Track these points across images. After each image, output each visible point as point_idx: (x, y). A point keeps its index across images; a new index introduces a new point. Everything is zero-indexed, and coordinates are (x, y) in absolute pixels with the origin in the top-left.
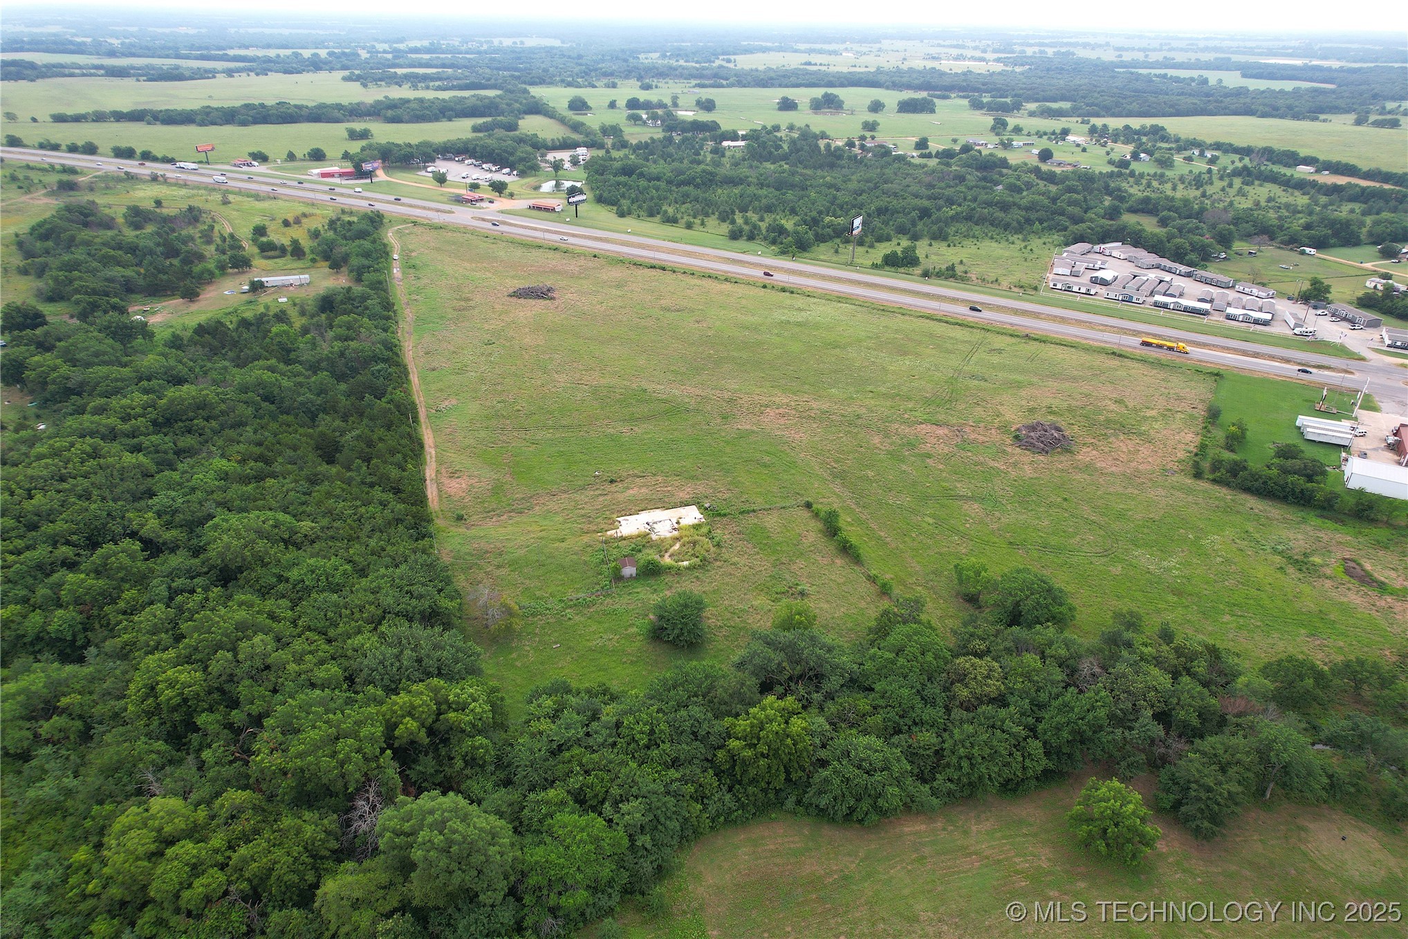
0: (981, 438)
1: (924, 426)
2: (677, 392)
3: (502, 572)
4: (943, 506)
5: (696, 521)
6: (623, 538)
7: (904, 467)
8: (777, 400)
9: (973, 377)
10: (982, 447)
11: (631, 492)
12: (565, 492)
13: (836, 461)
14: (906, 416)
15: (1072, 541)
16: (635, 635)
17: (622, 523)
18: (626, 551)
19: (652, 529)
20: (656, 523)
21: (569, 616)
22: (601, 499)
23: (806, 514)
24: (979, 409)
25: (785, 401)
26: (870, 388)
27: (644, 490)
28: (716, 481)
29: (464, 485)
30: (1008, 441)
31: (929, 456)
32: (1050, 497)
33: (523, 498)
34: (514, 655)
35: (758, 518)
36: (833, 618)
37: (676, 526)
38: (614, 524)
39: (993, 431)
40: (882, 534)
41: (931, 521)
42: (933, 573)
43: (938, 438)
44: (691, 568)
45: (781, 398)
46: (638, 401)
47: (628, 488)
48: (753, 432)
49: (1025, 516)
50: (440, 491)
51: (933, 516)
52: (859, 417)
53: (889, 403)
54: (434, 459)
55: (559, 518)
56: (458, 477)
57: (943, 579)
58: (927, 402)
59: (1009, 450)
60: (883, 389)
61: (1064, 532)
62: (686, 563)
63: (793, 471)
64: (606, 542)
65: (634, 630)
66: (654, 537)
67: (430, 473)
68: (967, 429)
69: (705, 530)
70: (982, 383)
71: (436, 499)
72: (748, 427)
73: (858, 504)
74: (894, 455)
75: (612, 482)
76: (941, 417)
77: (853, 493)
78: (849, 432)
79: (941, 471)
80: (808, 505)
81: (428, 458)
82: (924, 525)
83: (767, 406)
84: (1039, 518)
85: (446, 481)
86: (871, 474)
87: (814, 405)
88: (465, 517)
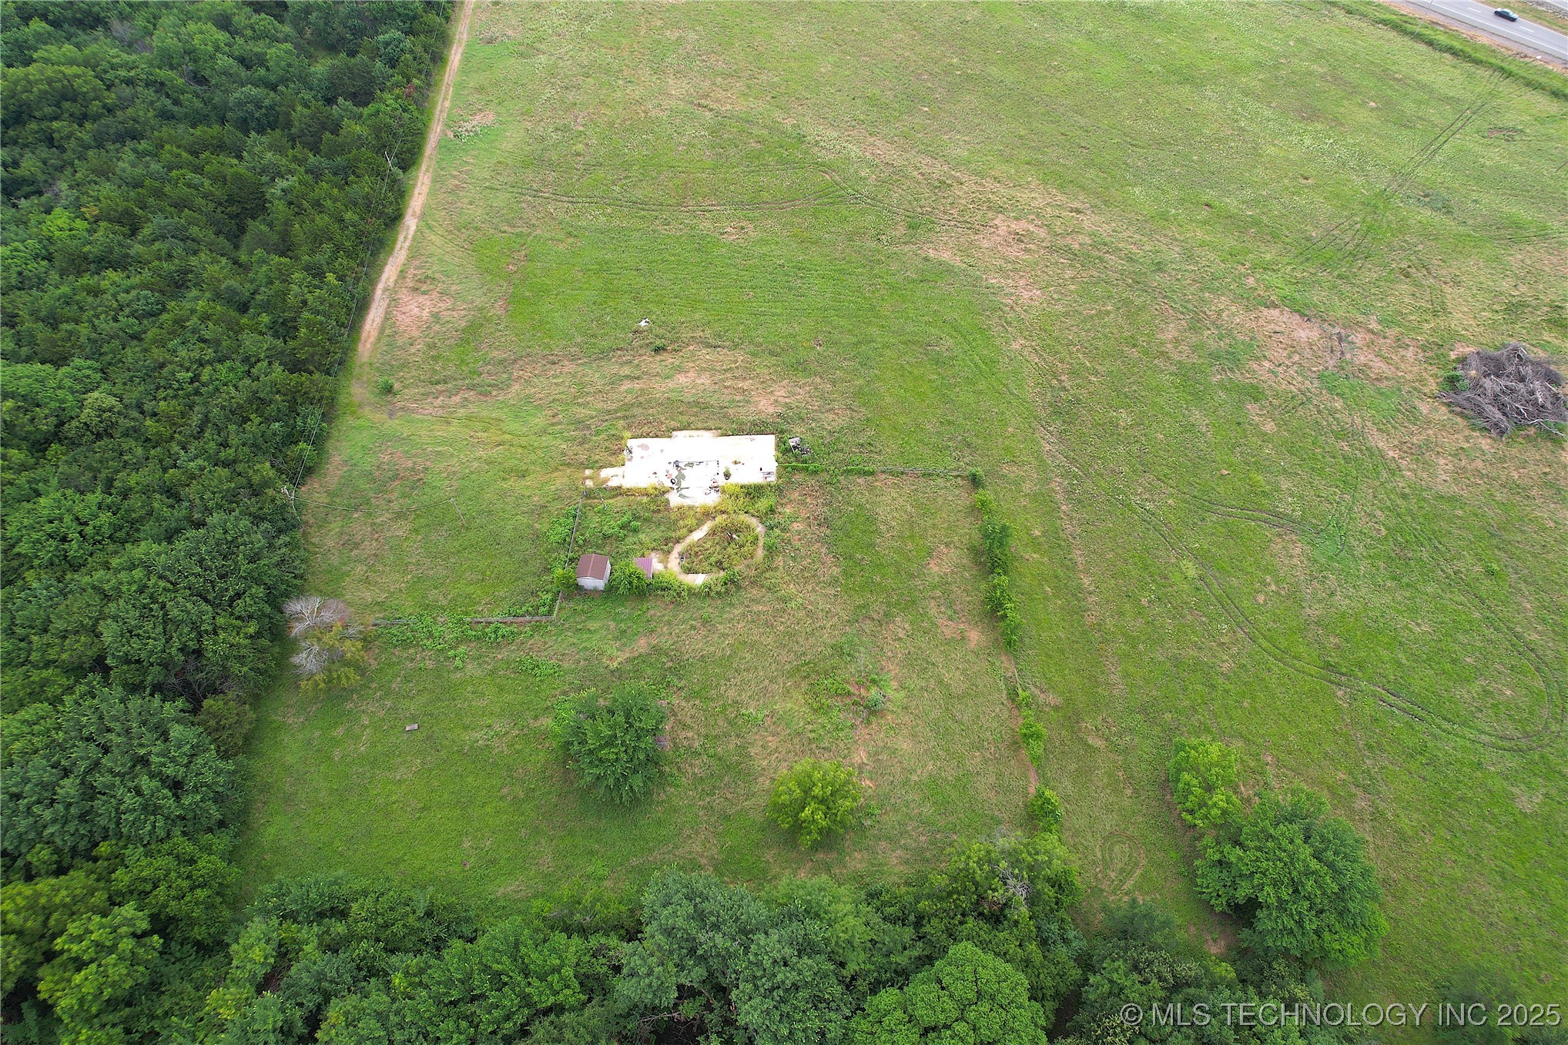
0: (1379, 366)
1: (1276, 312)
2: (854, 150)
3: (401, 529)
4: (1231, 534)
5: (757, 479)
6: (618, 491)
7: (1196, 415)
8: (1024, 196)
9: (1427, 198)
10: (1370, 390)
11: (682, 379)
12: (574, 358)
13: (1073, 373)
14: (1251, 280)
15: (1460, 692)
16: (545, 735)
17: (637, 452)
18: (611, 526)
19: (676, 482)
20: (690, 465)
21: (458, 662)
22: (627, 385)
23: (960, 498)
24: (1404, 287)
25: (1039, 202)
26: (1209, 195)
27: (705, 380)
28: (834, 383)
29: (425, 314)
30: (1432, 386)
31: (1255, 394)
32: (1459, 557)
33: (501, 362)
34: (339, 732)
35: (871, 488)
36: (906, 783)
37: (721, 481)
38: (616, 453)
39: (1409, 354)
40: (1086, 581)
41: (1192, 572)
42: (1143, 710)
43: (1293, 349)
44: (706, 593)
45: (1034, 197)
46: (781, 161)
47: (679, 370)
48: (949, 270)
49: (1387, 599)
50: (386, 319)
51: (1202, 558)
52: (1159, 267)
53: (1230, 242)
54: (408, 243)
55: (539, 421)
56: (424, 293)
57: (1157, 730)
58: (1307, 251)
59: (1424, 408)
60: (1232, 204)
61: (1454, 661)
62: (698, 580)
63: (982, 385)
64: (589, 494)
65: (547, 722)
66: (674, 499)
67: (389, 274)
68: (1359, 338)
69: (763, 504)
70: (1439, 219)
71: (374, 334)
72: (946, 256)
73: (1069, 492)
74: (1190, 381)
75: (658, 350)
76: (1317, 296)
77: (1072, 461)
78: (1127, 302)
79: (1265, 437)
80: (975, 481)
81: (401, 238)
82: (1176, 577)
83: (1000, 210)
84: (1414, 611)
85: (404, 296)
86: (1124, 418)
87: (1087, 222)
88: (397, 386)
